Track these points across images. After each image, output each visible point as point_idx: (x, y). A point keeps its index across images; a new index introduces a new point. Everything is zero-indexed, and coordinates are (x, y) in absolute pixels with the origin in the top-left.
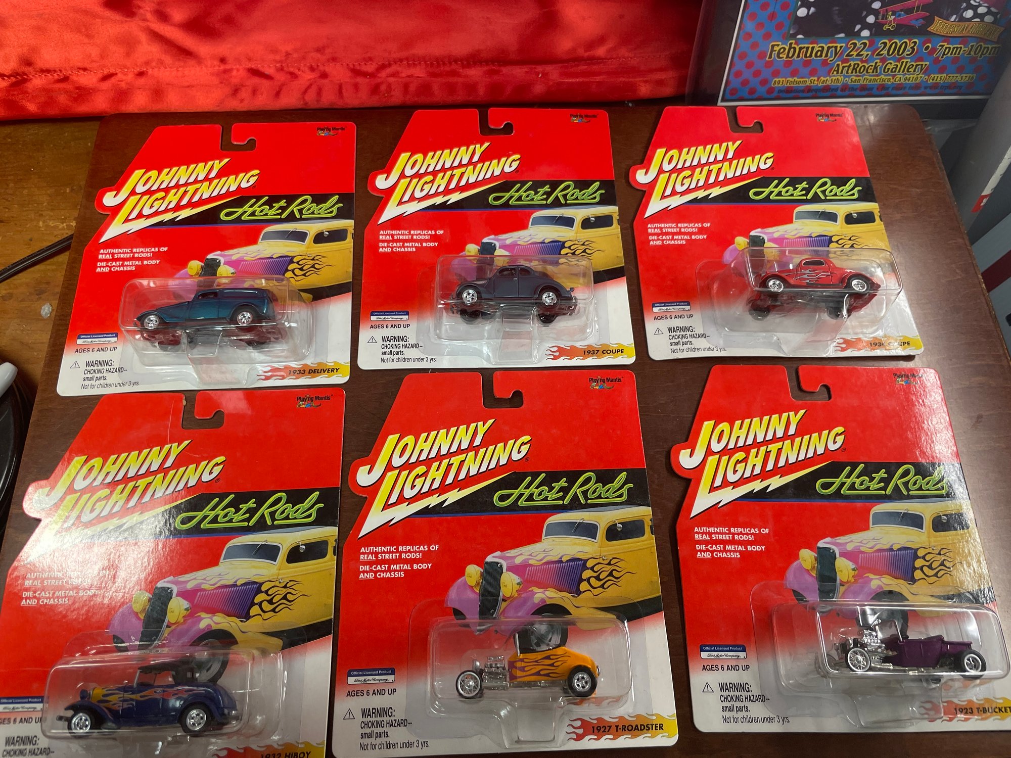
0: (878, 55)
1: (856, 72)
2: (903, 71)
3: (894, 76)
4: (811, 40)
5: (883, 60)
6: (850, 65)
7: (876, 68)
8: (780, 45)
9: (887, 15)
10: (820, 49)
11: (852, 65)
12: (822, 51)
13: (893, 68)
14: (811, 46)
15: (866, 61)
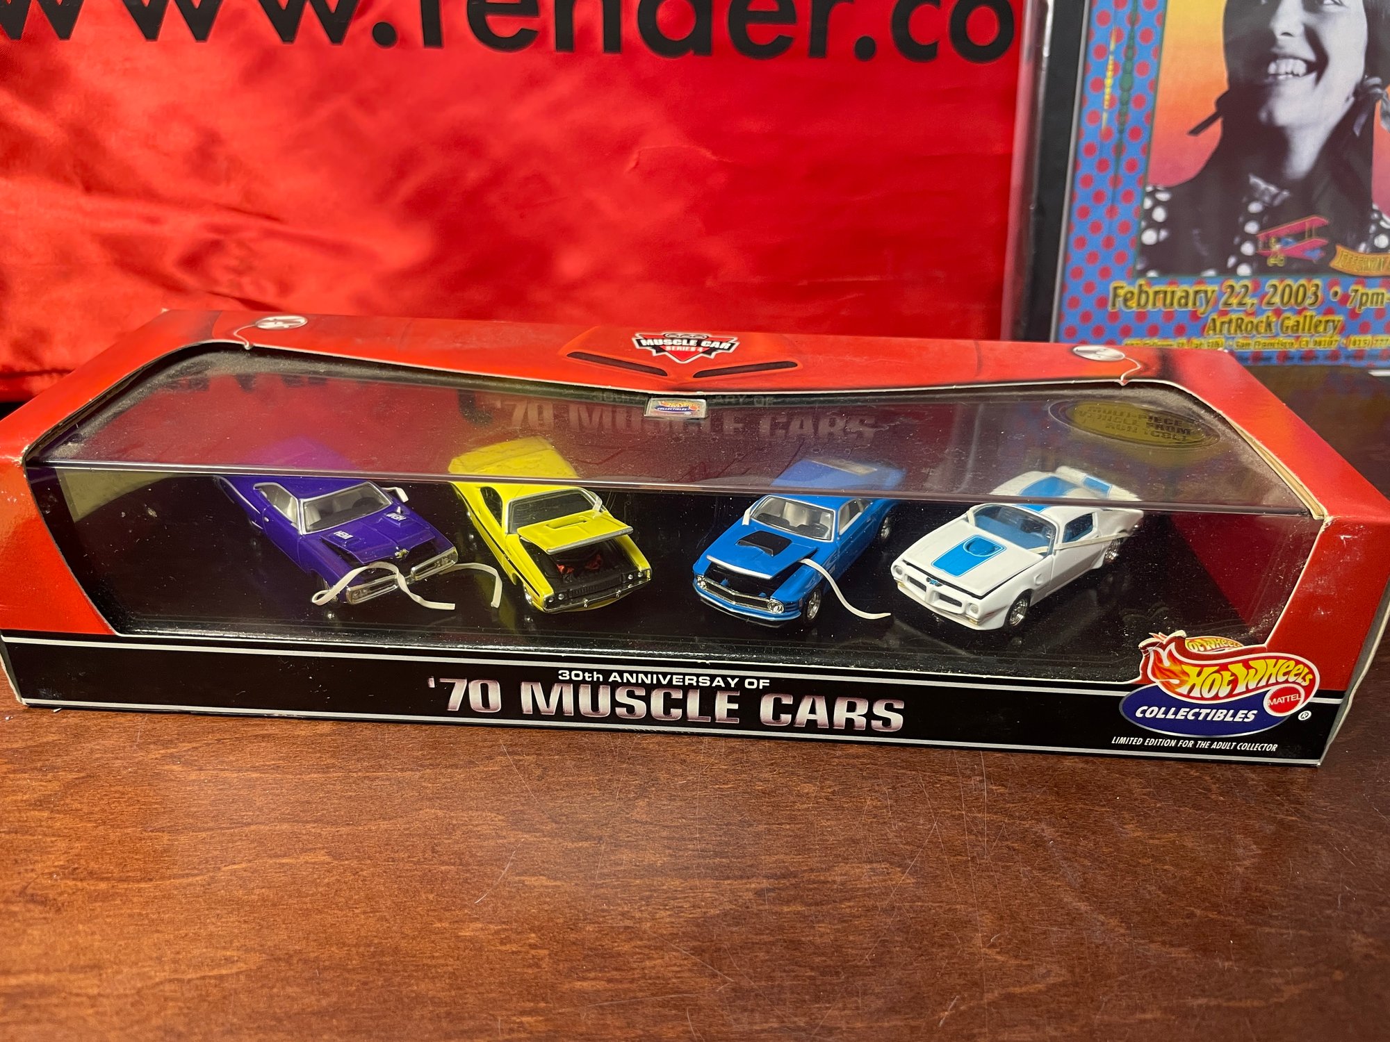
0: (1269, 303)
1: (1241, 331)
2: (1309, 329)
3: (1298, 337)
4: (1169, 278)
5: (1278, 312)
6: (1230, 322)
7: (1269, 325)
8: (1125, 287)
9: (1268, 243)
10: (1184, 294)
11: (1234, 321)
12: (1187, 297)
13: (1294, 326)
14: (1169, 289)
15: (1252, 314)
